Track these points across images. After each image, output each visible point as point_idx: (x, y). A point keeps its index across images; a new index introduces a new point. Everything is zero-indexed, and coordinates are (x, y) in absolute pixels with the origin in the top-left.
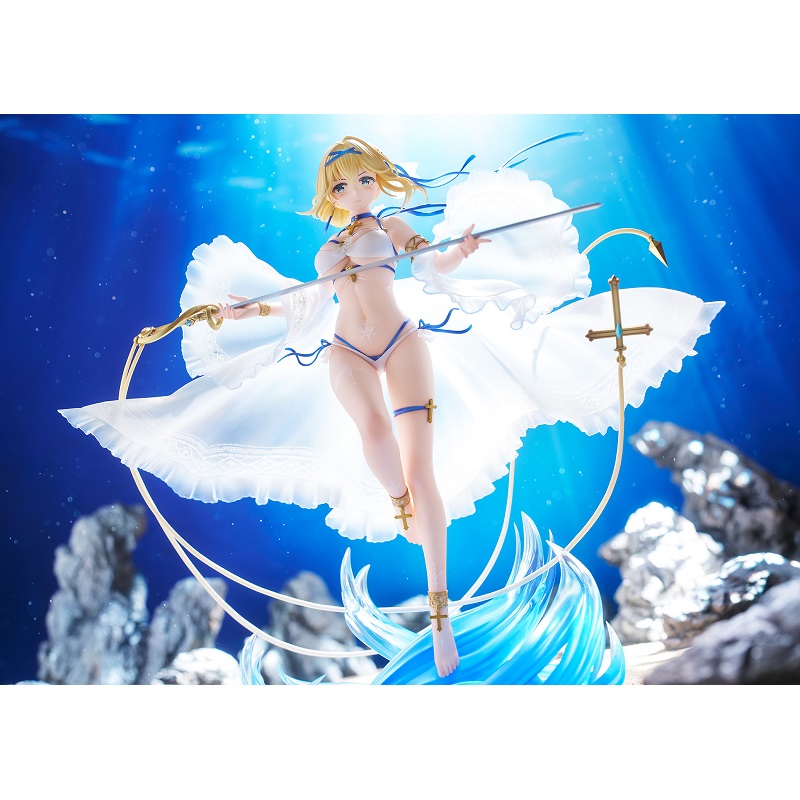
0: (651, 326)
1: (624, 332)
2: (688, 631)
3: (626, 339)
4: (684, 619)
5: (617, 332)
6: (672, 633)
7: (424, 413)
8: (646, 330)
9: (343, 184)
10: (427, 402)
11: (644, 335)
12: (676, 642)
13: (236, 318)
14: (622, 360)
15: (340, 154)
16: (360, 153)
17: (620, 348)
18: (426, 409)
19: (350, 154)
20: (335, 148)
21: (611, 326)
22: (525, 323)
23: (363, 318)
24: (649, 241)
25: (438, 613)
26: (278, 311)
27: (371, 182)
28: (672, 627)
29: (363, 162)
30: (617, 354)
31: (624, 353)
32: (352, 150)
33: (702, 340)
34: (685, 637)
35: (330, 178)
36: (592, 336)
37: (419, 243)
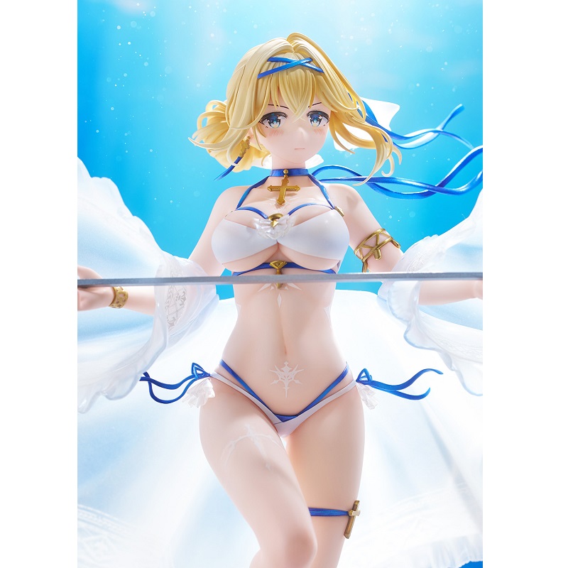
7: (345, 520)
9: (280, 113)
10: (351, 505)
18: (348, 515)
20: (279, 50)
37: (384, 243)
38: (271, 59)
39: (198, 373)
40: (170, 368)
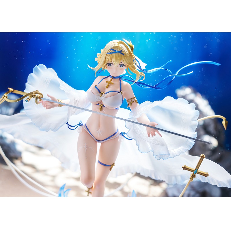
0: (208, 175)
5: (195, 171)
8: (206, 175)
9: (112, 64)
10: (112, 164)
11: (204, 177)
15: (116, 52)
16: (123, 54)
18: (111, 166)
19: (119, 54)
23: (99, 126)
27: (124, 67)
29: (123, 59)
31: (194, 178)
32: (120, 52)
35: (107, 60)
36: (185, 168)
37: (133, 102)
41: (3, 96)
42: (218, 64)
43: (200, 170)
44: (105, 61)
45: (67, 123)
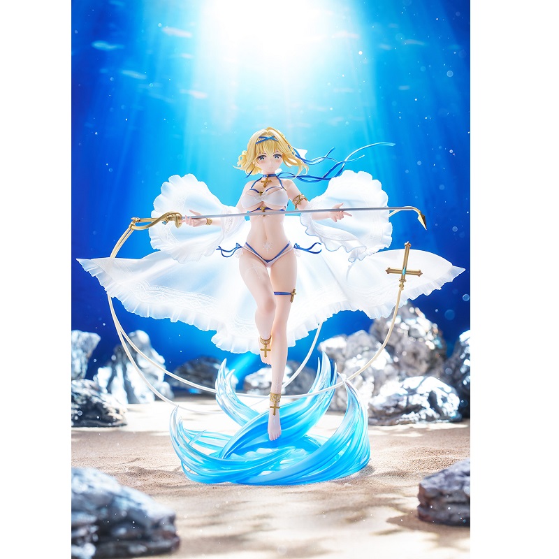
0: (422, 272)
1: (407, 272)
2: (382, 416)
3: (407, 277)
4: (381, 409)
5: (403, 272)
6: (373, 415)
7: (290, 296)
8: (419, 273)
9: (264, 156)
10: (292, 291)
11: (417, 276)
12: (375, 421)
13: (194, 226)
14: (402, 286)
15: (266, 139)
16: (277, 141)
17: (403, 280)
18: (291, 294)
20: (263, 134)
21: (400, 268)
22: (357, 260)
23: (265, 238)
24: (419, 213)
25: (275, 405)
26: (216, 223)
27: (280, 157)
28: (374, 412)
30: (400, 283)
31: (405, 283)
32: (273, 138)
33: (447, 284)
34: (381, 419)
35: (257, 151)
36: (389, 271)
37: (302, 199)
38: (260, 137)
39: (239, 247)
40: (228, 245)
41: (130, 226)
42: (392, 145)
43: (408, 269)
44: (255, 155)
45: (220, 248)
